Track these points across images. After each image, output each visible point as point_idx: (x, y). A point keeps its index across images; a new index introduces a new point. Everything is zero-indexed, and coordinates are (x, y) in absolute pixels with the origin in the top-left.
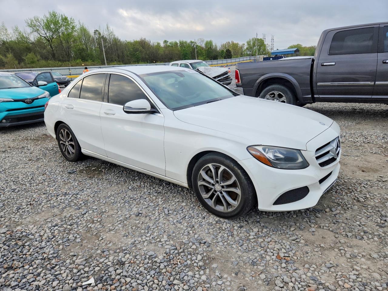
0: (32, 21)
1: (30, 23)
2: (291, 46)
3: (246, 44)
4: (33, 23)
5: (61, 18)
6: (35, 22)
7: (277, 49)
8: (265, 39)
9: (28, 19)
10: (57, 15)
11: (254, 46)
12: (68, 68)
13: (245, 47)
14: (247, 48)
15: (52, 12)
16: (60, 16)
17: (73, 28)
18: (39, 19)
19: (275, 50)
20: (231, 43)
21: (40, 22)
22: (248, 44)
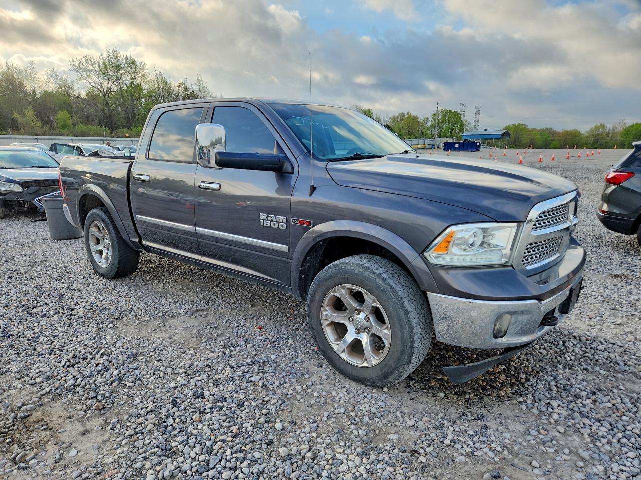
0: (80, 62)
1: (77, 65)
2: (508, 125)
3: (430, 118)
4: (81, 66)
5: (125, 61)
6: (85, 64)
7: (485, 130)
8: (464, 112)
9: (75, 59)
10: (119, 56)
11: (443, 122)
12: (102, 139)
13: (429, 124)
14: (432, 126)
15: (111, 52)
16: (124, 58)
17: (143, 77)
18: (93, 62)
19: (481, 131)
20: (406, 116)
21: (94, 66)
22: (433, 119)
